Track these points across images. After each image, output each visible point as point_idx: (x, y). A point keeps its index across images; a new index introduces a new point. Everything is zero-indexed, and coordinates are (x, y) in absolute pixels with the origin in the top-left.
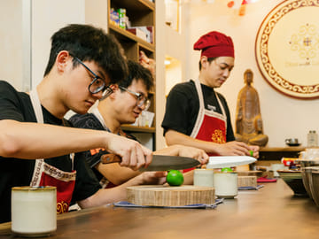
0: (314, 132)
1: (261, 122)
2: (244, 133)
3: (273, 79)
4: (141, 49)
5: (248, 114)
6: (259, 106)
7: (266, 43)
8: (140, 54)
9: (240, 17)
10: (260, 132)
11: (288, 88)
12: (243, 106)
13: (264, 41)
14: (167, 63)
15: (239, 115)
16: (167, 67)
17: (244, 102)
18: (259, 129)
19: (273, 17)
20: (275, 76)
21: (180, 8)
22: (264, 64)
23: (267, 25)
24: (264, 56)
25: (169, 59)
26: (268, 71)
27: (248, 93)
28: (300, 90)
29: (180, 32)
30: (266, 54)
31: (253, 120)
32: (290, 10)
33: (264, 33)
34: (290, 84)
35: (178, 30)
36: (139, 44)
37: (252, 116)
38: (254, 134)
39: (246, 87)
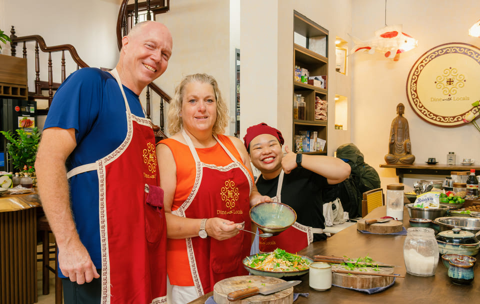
0: (453, 153)
1: (410, 145)
2: (396, 153)
3: (421, 111)
4: (317, 94)
5: (399, 138)
6: (408, 132)
7: (416, 82)
8: (316, 98)
9: (395, 62)
10: (409, 153)
11: (432, 119)
12: (396, 132)
13: (413, 81)
14: (336, 99)
15: (392, 140)
16: (336, 101)
17: (396, 129)
18: (408, 151)
19: (422, 62)
20: (422, 109)
21: (347, 58)
22: (413, 99)
23: (417, 68)
24: (413, 92)
25: (338, 97)
26: (416, 105)
27: (400, 122)
28: (442, 120)
29: (347, 74)
30: (416, 91)
31: (404, 143)
32: (436, 57)
33: (414, 75)
34: (434, 115)
35: (345, 74)
36: (315, 91)
37: (402, 140)
38: (404, 154)
39: (398, 117)
